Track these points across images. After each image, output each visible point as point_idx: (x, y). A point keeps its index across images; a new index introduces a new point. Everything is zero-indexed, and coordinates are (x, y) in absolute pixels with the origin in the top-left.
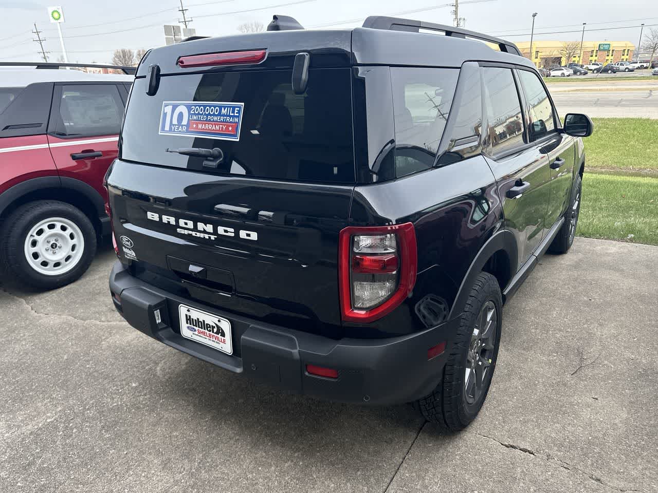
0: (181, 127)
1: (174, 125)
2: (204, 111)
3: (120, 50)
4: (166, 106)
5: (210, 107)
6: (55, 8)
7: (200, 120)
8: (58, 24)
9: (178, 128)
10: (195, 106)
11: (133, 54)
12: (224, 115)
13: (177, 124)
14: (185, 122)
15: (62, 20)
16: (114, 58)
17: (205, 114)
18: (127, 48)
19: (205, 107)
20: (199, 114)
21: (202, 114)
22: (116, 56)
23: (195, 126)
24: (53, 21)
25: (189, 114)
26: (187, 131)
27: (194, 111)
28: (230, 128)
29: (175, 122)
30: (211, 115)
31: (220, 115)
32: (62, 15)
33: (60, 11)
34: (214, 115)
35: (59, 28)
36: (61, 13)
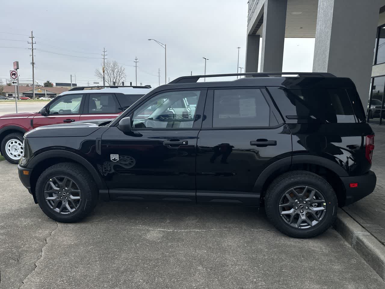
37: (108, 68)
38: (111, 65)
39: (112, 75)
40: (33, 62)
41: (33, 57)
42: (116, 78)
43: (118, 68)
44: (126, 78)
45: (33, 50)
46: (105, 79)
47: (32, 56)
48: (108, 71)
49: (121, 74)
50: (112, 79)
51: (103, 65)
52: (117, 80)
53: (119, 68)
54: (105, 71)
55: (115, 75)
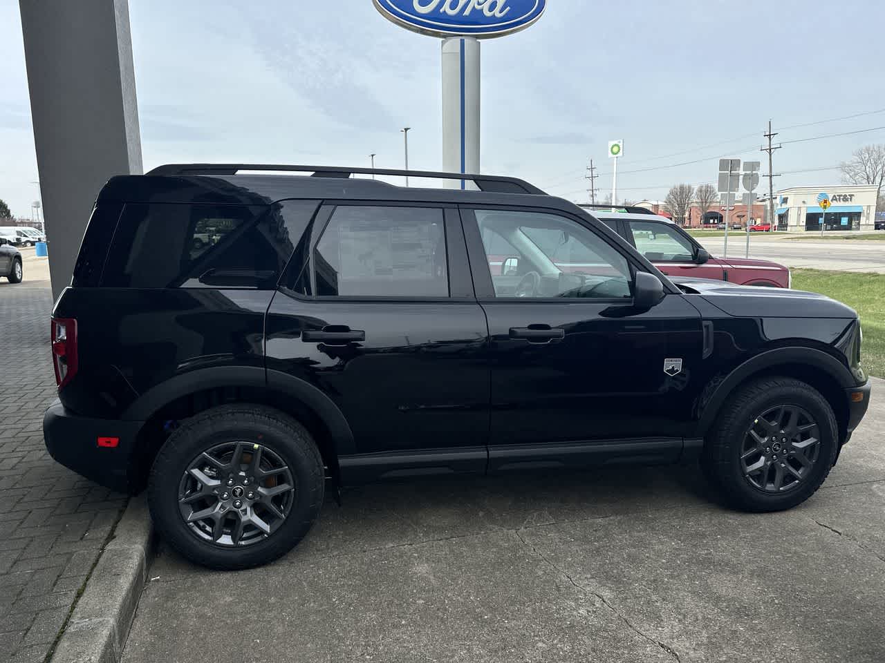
3: (678, 185)
6: (616, 142)
8: (615, 159)
11: (693, 190)
15: (620, 154)
16: (669, 195)
18: (686, 184)
22: (672, 193)
24: (610, 155)
32: (621, 149)
33: (621, 145)
35: (615, 162)
36: (621, 147)
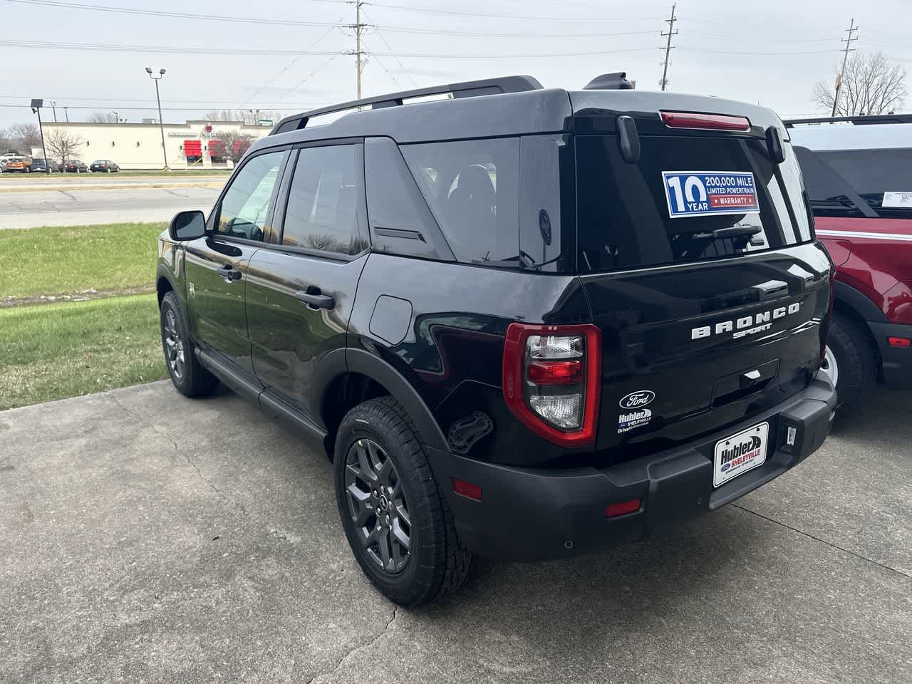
0: (700, 204)
1: (690, 203)
2: (721, 182)
4: (668, 178)
5: (725, 178)
7: (720, 194)
9: (697, 207)
10: (710, 177)
12: (741, 187)
13: (694, 201)
14: (703, 197)
17: (723, 187)
19: (720, 177)
20: (716, 186)
21: (719, 187)
23: (716, 201)
25: (706, 187)
26: (710, 209)
27: (710, 183)
28: (750, 200)
29: (690, 198)
30: (729, 187)
31: (736, 186)
34: (731, 186)
37: (853, 76)
38: (866, 65)
39: (862, 96)
40: (664, 78)
41: (666, 67)
42: (871, 103)
43: (885, 73)
44: (904, 101)
45: (668, 50)
46: (837, 107)
47: (664, 66)
48: (853, 85)
49: (890, 88)
50: (859, 106)
51: (840, 68)
52: (874, 107)
53: (888, 74)
54: (844, 87)
55: (871, 94)
